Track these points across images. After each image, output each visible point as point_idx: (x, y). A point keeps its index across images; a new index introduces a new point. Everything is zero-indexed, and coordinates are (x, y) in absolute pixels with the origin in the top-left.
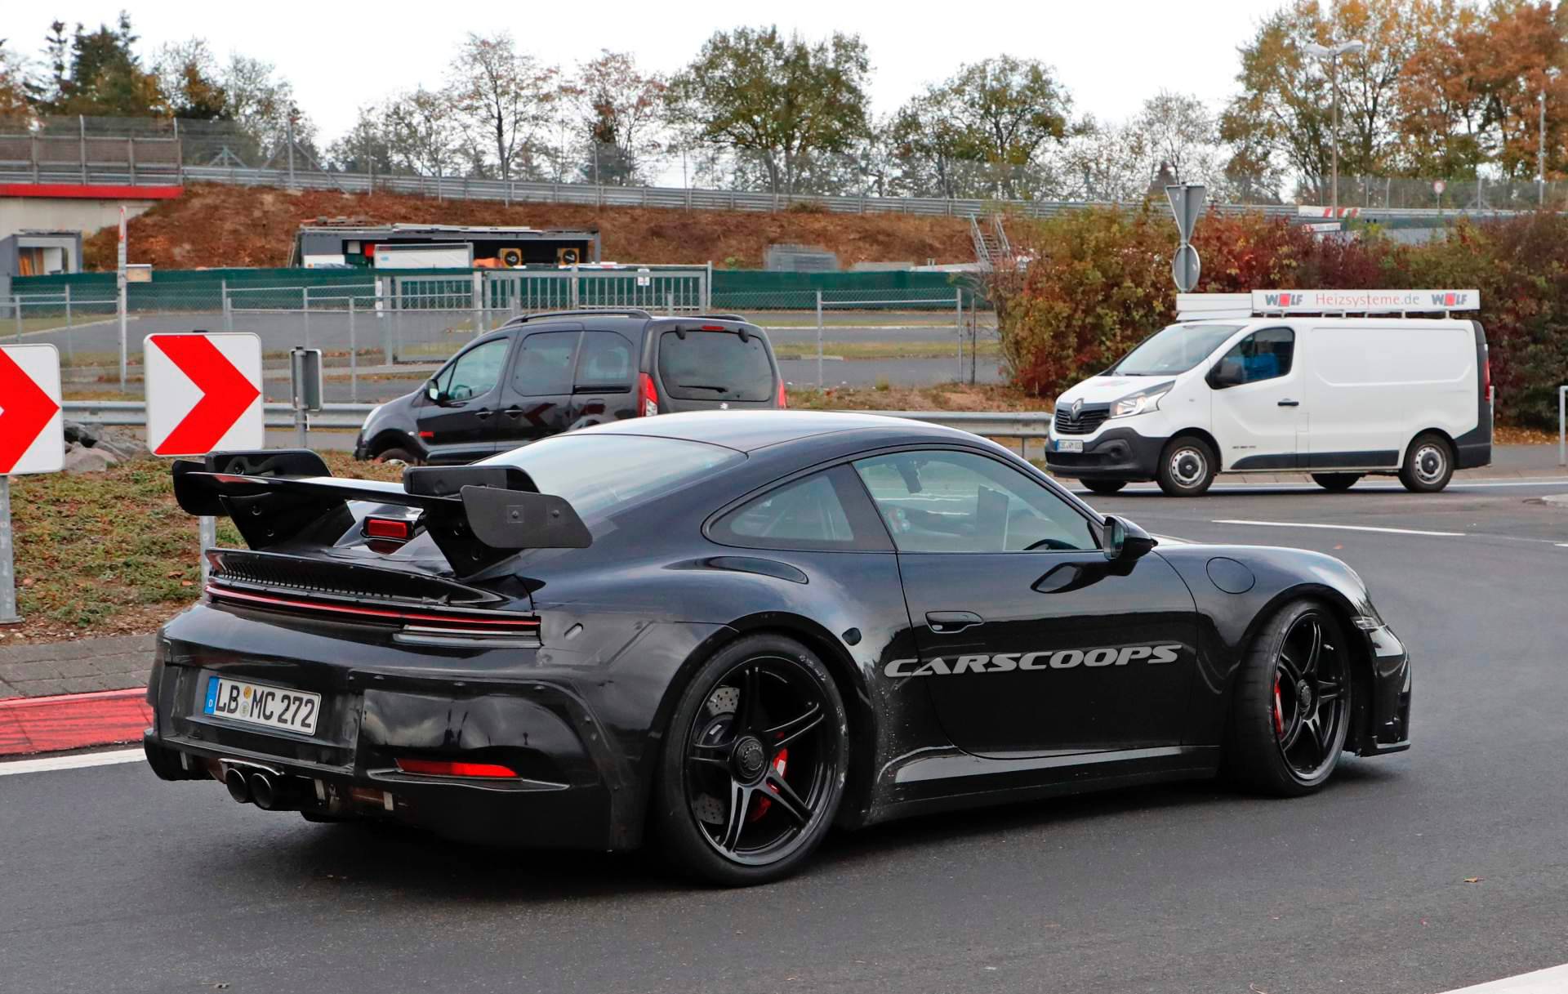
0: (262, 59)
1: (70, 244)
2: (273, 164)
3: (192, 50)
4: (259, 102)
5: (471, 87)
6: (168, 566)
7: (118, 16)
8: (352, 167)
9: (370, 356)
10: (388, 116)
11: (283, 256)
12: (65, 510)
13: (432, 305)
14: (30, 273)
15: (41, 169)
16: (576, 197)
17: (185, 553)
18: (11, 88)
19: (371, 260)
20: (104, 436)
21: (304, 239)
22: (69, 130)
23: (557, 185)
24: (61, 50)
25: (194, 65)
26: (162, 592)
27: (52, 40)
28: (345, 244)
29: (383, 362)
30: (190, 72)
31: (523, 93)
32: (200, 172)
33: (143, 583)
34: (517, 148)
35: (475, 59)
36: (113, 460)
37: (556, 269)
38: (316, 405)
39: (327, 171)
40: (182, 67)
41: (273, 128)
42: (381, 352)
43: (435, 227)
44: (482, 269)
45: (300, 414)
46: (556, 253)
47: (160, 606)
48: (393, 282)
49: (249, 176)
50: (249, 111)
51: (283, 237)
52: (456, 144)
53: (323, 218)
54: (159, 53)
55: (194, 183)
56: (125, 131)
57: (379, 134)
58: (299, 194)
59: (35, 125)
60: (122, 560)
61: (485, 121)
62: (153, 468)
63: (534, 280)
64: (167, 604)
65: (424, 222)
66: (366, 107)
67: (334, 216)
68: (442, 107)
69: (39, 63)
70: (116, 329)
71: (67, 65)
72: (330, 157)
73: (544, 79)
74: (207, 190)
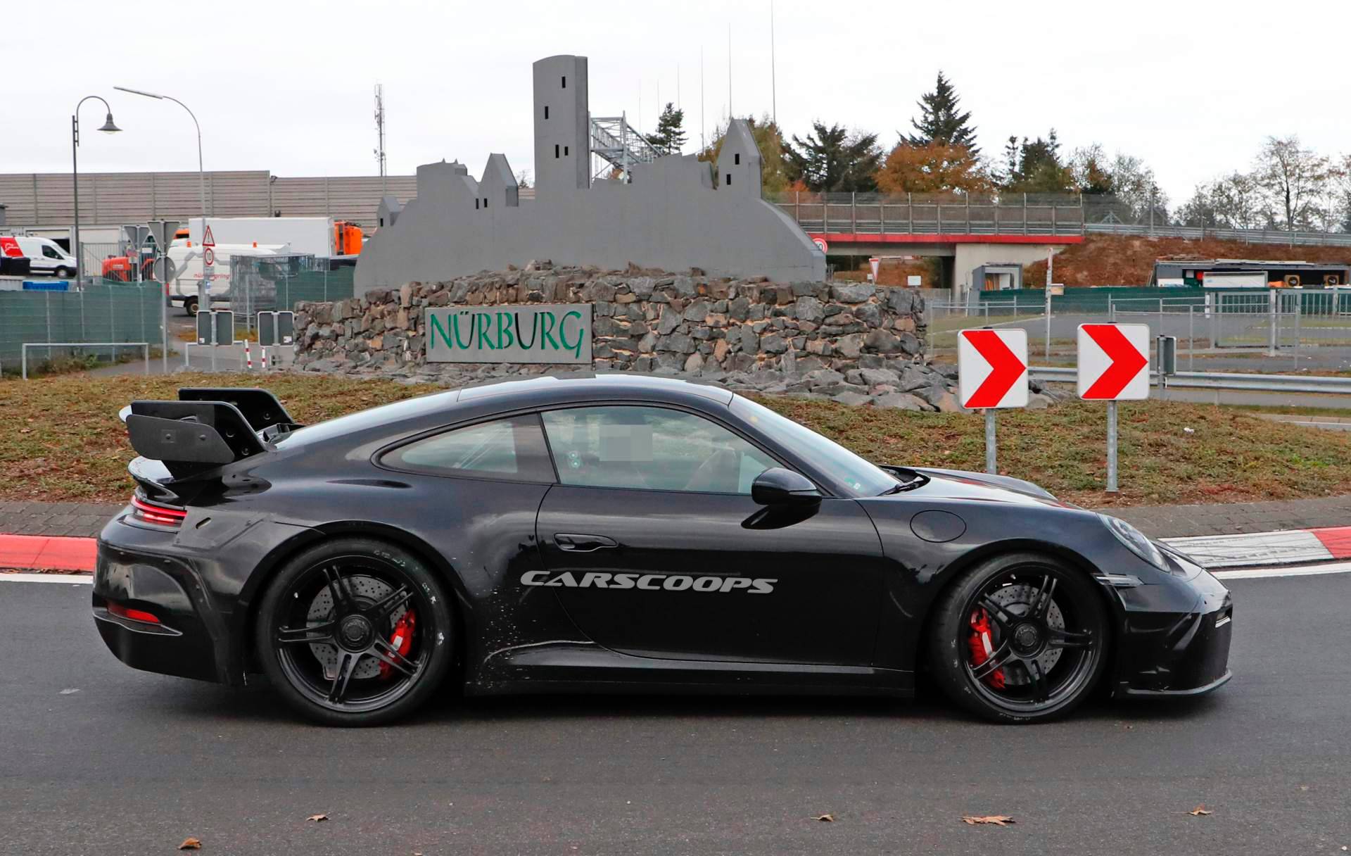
0: (1137, 157)
1: (1015, 271)
2: (1140, 222)
3: (1092, 152)
4: (1133, 182)
5: (1270, 172)
6: (1086, 468)
7: (1049, 132)
8: (1190, 223)
9: (1201, 343)
10: (1214, 191)
11: (1145, 278)
12: (1024, 431)
13: (1242, 310)
14: (991, 289)
15: (1000, 226)
16: (1338, 242)
17: (1096, 460)
18: (984, 177)
19: (1201, 282)
20: (1046, 388)
21: (1159, 268)
22: (1017, 202)
23: (1325, 234)
24: (1014, 153)
25: (1094, 161)
26: (1082, 484)
27: (1009, 148)
28: (1184, 272)
29: (1209, 347)
30: (1091, 165)
31: (1305, 175)
32: (1094, 227)
33: (1071, 478)
34: (1299, 210)
35: (1273, 153)
36: (1052, 402)
37: (1323, 288)
38: (1172, 372)
39: (1174, 225)
40: (1087, 162)
41: (1141, 199)
42: (1207, 340)
43: (1243, 261)
44: (1273, 287)
45: (1161, 377)
46: (1322, 279)
47: (1081, 492)
48: (1217, 296)
49: (1126, 229)
50: (1126, 189)
51: (1145, 267)
52: (1259, 208)
53: (1171, 255)
54: (1072, 154)
55: (1091, 234)
56: (1050, 203)
57: (1208, 202)
58: (1156, 240)
59: (996, 200)
60: (1058, 463)
61: (1278, 193)
62: (1075, 407)
63: (1311, 295)
64: (1086, 491)
65: (1236, 258)
66: (1200, 185)
67: (1178, 254)
68: (1251, 184)
69: (1001, 162)
70: (1044, 324)
71: (1017, 163)
72: (1176, 217)
73: (1318, 165)
74: (1099, 238)
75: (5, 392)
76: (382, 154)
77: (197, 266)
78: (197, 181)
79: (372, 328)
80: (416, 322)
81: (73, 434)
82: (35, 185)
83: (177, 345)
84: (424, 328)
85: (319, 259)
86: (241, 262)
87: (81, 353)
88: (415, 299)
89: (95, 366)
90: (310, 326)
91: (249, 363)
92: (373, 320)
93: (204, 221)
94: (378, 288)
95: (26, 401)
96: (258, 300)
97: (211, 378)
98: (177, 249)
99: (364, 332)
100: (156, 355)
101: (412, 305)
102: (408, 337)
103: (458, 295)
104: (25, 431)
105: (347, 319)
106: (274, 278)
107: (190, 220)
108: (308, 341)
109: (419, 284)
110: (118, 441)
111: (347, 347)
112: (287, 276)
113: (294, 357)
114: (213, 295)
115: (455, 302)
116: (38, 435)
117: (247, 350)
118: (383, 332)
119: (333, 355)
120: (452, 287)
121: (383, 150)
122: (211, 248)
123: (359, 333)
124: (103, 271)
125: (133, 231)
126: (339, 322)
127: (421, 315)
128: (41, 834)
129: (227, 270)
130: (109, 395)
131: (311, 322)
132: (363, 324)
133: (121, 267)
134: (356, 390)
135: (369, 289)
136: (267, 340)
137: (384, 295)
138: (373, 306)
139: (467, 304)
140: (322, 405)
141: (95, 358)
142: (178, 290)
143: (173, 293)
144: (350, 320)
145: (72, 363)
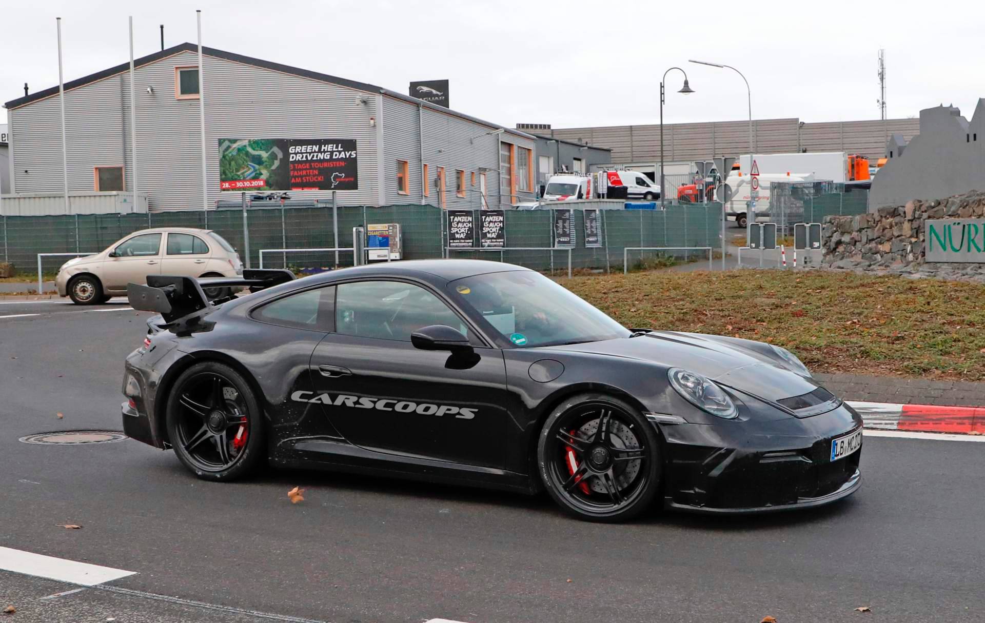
75: (618, 282)
76: (883, 103)
77: (746, 191)
78: (748, 127)
79: (882, 236)
80: (917, 231)
81: (667, 313)
82: (631, 134)
83: (731, 249)
84: (924, 236)
85: (836, 184)
86: (777, 187)
87: (664, 255)
88: (917, 213)
89: (673, 264)
90: (835, 234)
91: (784, 263)
92: (884, 230)
93: (752, 157)
94: (887, 205)
95: (633, 289)
96: (790, 215)
97: (763, 273)
98: (733, 179)
99: (877, 238)
100: (717, 257)
101: (915, 218)
102: (911, 243)
103: (952, 210)
104: (633, 310)
105: (863, 229)
106: (801, 199)
107: (741, 156)
108: (833, 246)
109: (920, 201)
110: (699, 319)
111: (863, 250)
112: (812, 197)
113: (822, 257)
114: (757, 212)
115: (949, 215)
116: (643, 314)
117: (783, 253)
118: (892, 238)
119: (852, 256)
120: (947, 203)
121: (884, 100)
122: (756, 176)
123: (873, 240)
124: (678, 196)
125: (701, 165)
126: (857, 231)
127: (922, 225)
128: (660, 603)
129: (767, 193)
130: (691, 285)
131: (835, 232)
132: (876, 233)
133: (690, 192)
134: (873, 283)
135: (881, 206)
136: (801, 245)
137: (892, 210)
138: (884, 219)
139: (959, 217)
140: (848, 294)
141: (673, 258)
142: (732, 208)
143: (729, 211)
144: (865, 230)
145: (657, 262)
